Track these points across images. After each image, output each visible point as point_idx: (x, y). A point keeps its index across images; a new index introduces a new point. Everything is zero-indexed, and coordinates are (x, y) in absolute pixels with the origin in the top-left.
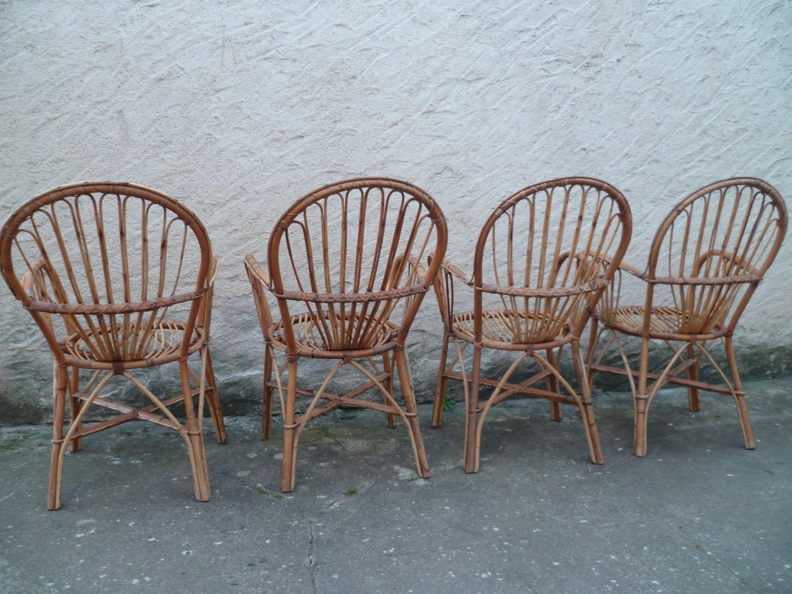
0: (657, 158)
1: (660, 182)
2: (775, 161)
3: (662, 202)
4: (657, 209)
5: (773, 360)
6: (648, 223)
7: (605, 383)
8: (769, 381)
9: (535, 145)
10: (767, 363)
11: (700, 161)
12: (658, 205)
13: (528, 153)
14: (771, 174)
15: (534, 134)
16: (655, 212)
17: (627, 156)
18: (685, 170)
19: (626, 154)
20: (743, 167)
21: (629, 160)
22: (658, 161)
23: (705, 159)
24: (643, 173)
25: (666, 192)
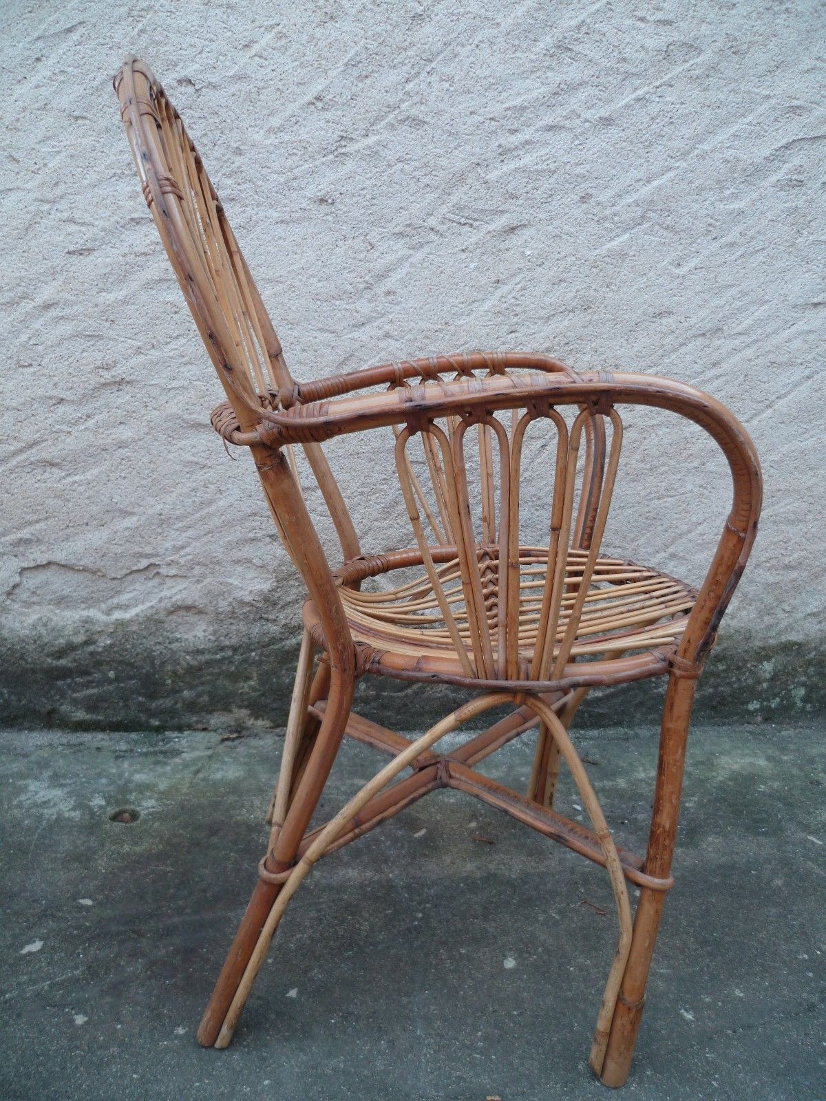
0: (414, 112)
1: (426, 180)
2: (784, 142)
3: (432, 236)
4: (418, 256)
5: (768, 676)
6: (389, 293)
7: (275, 705)
8: (750, 728)
9: (39, 65)
10: (750, 681)
11: (551, 128)
12: (421, 245)
13: (19, 90)
14: (773, 179)
15: (36, 35)
16: (413, 265)
17: (320, 105)
18: (504, 153)
19: (318, 98)
20: (685, 154)
21: (328, 115)
22: (416, 123)
23: (568, 124)
24: (373, 154)
25: (444, 209)
